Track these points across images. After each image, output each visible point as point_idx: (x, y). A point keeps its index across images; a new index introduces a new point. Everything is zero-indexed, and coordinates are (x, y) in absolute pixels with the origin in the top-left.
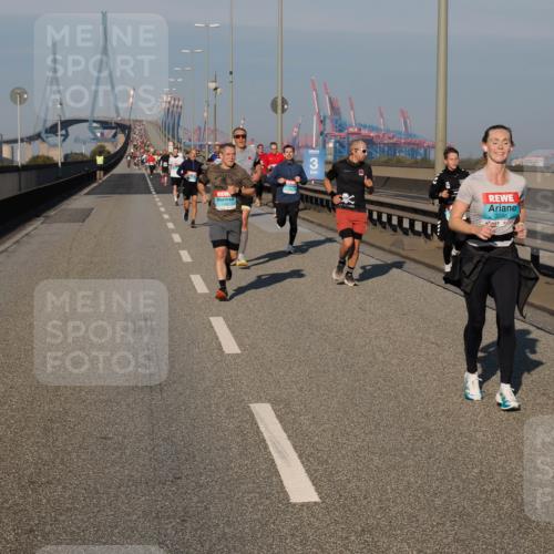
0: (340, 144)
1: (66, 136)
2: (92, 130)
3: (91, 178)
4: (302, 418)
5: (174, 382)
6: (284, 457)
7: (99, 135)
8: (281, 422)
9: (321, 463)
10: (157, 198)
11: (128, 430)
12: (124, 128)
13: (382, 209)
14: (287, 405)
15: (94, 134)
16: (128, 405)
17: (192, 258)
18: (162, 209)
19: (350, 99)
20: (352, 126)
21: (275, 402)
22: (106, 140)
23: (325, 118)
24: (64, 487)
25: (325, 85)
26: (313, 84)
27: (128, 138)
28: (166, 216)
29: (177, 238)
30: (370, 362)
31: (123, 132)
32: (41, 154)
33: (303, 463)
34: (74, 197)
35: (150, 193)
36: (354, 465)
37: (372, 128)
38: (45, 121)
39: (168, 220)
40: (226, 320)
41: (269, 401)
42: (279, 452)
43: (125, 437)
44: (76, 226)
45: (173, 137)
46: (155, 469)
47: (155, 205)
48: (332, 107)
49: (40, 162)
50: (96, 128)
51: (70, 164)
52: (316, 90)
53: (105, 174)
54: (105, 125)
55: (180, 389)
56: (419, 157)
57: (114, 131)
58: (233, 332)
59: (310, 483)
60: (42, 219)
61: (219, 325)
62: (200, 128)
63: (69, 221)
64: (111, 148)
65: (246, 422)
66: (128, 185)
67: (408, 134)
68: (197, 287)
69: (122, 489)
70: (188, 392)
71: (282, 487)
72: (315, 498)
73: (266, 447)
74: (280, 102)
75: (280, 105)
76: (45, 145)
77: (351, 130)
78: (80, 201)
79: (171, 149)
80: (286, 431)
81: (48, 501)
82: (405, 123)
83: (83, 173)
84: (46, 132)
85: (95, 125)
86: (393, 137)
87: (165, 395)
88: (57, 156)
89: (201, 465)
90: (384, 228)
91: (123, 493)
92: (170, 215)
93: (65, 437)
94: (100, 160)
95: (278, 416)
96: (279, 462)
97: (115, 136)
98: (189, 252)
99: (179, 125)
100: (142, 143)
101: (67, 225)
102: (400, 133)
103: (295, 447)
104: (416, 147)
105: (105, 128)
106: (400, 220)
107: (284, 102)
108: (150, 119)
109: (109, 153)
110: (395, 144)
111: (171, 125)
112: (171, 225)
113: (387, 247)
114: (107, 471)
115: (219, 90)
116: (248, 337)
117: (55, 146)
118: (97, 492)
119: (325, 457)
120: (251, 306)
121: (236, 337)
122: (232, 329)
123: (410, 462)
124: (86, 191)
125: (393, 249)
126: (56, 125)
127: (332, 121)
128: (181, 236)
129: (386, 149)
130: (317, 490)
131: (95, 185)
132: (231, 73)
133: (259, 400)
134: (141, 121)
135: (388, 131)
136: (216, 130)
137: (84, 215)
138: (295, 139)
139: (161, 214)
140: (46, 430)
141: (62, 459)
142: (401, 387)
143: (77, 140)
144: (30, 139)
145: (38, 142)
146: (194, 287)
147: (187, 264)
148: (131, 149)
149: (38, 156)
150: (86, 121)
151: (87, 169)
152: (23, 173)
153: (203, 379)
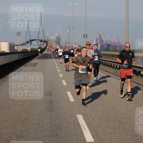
0: (101, 46)
1: (31, 44)
2: (38, 42)
3: (37, 55)
4: (90, 119)
5: (57, 109)
6: (85, 129)
7: (40, 43)
8: (84, 120)
9: (95, 131)
10: (54, 60)
11: (45, 122)
12: (46, 42)
13: (112, 63)
14: (86, 115)
15: (38, 43)
16: (45, 115)
17: (63, 76)
18: (55, 63)
19: (104, 34)
20: (104, 41)
21: (83, 115)
22: (41, 45)
23: (97, 39)
25: (98, 31)
26: (95, 31)
27: (47, 44)
28: (56, 65)
29: (59, 71)
30: (108, 104)
31: (46, 43)
33: (90, 131)
34: (33, 60)
35: (52, 59)
36: (103, 132)
37: (110, 42)
38: (26, 40)
39: (57, 66)
40: (71, 92)
41: (81, 114)
43: (44, 124)
44: (33, 67)
45: (59, 44)
46: (51, 133)
48: (99, 36)
49: (24, 51)
51: (32, 51)
53: (41, 54)
54: (41, 41)
55: (58, 111)
56: (122, 49)
59: (92, 137)
60: (24, 66)
61: (69, 94)
62: (65, 42)
63: (31, 66)
65: (75, 120)
66: (47, 57)
67: (119, 43)
68: (64, 84)
70: (60, 112)
71: (84, 137)
72: (93, 140)
73: (80, 127)
74: (86, 35)
75: (85, 36)
76: (26, 46)
77: (104, 42)
78: (34, 61)
79: (58, 47)
80: (85, 122)
82: (118, 40)
84: (26, 43)
85: (39, 41)
86: (115, 44)
87: (54, 112)
88: (29, 49)
89: (64, 132)
90: (113, 68)
92: (57, 64)
93: (28, 124)
94: (39, 50)
95: (84, 118)
96: (83, 131)
97: (44, 44)
99: (60, 41)
100: (51, 46)
101: (31, 67)
102: (117, 43)
103: (88, 127)
104: (121, 46)
105: (41, 42)
106: (117, 66)
107: (87, 35)
108: (53, 39)
109: (42, 48)
110: (115, 46)
111: (58, 42)
112: (57, 67)
113: (113, 73)
114: (39, 133)
115: (70, 32)
116: (76, 97)
117: (28, 46)
119: (96, 129)
121: (73, 97)
122: (72, 95)
123: (118, 131)
124: (36, 58)
125: (115, 73)
126: (28, 41)
127: (100, 39)
128: (60, 70)
129: (113, 47)
131: (38, 57)
132: (73, 28)
133: (79, 114)
134: (50, 40)
135: (114, 42)
136: (69, 42)
137: (35, 64)
139: (55, 64)
141: (27, 130)
142: (116, 110)
143: (34, 45)
144: (22, 45)
145: (24, 45)
146: (63, 83)
147: (61, 77)
148: (48, 47)
149: (24, 49)
150: (36, 40)
151: (36, 52)
152: (20, 54)
153: (65, 108)
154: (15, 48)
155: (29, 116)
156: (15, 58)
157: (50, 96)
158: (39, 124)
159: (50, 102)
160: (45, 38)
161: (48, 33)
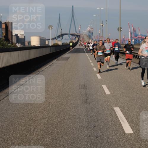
0: (136, 40)
1: (62, 38)
2: (69, 36)
3: (69, 49)
4: (128, 111)
5: (93, 102)
6: (123, 121)
7: (71, 38)
9: (133, 123)
10: (87, 54)
11: (81, 114)
14: (124, 108)
16: (81, 107)
18: (88, 57)
20: (139, 35)
21: (120, 107)
22: (73, 39)
23: (132, 33)
24: (64, 128)
25: (132, 24)
26: (129, 24)
28: (89, 59)
29: (92, 64)
31: (78, 37)
32: (56, 43)
33: (128, 123)
35: (85, 53)
38: (57, 35)
40: (106, 86)
41: (119, 107)
42: (122, 120)
43: (80, 116)
44: (65, 61)
45: (91, 38)
46: (88, 124)
47: (86, 56)
48: (134, 30)
49: (55, 45)
50: (70, 36)
51: (64, 45)
52: (129, 26)
53: (73, 48)
54: (73, 35)
57: (75, 37)
58: (108, 89)
59: (131, 128)
60: (56, 60)
61: (104, 87)
62: (98, 36)
64: (74, 41)
65: (113, 112)
66: (79, 51)
69: (80, 129)
70: (97, 104)
71: (123, 129)
72: (132, 132)
73: (118, 119)
75: (120, 29)
76: (57, 41)
78: (66, 55)
79: (90, 41)
80: (123, 114)
81: (60, 132)
83: (67, 48)
84: (57, 37)
85: (70, 35)
87: (90, 105)
88: (60, 43)
89: (101, 123)
91: (80, 130)
92: (91, 59)
93: (64, 115)
94: (71, 44)
95: (121, 111)
96: (122, 123)
97: (75, 38)
98: (96, 68)
100: (83, 40)
101: (63, 61)
103: (126, 119)
105: (73, 36)
108: (85, 33)
109: (74, 42)
111: (90, 36)
112: (91, 61)
114: (76, 124)
116: (112, 90)
117: (60, 41)
118: (73, 130)
119: (135, 122)
120: (113, 82)
122: (108, 88)
124: (68, 52)
126: (60, 35)
127: (134, 34)
128: (94, 64)
130: (133, 130)
131: (70, 51)
133: (116, 106)
134: (82, 34)
136: (102, 36)
137: (68, 59)
138: (124, 39)
140: (59, 114)
141: (64, 121)
143: (65, 39)
144: (53, 39)
145: (55, 40)
146: (97, 77)
147: (95, 71)
148: (80, 42)
149: (55, 44)
150: (68, 34)
151: (68, 47)
152: (51, 48)
153: (101, 101)
154: (45, 42)
155: (65, 108)
156: (46, 51)
157: (85, 89)
158: (75, 116)
159: (86, 95)
160: (76, 33)
161: (80, 27)
